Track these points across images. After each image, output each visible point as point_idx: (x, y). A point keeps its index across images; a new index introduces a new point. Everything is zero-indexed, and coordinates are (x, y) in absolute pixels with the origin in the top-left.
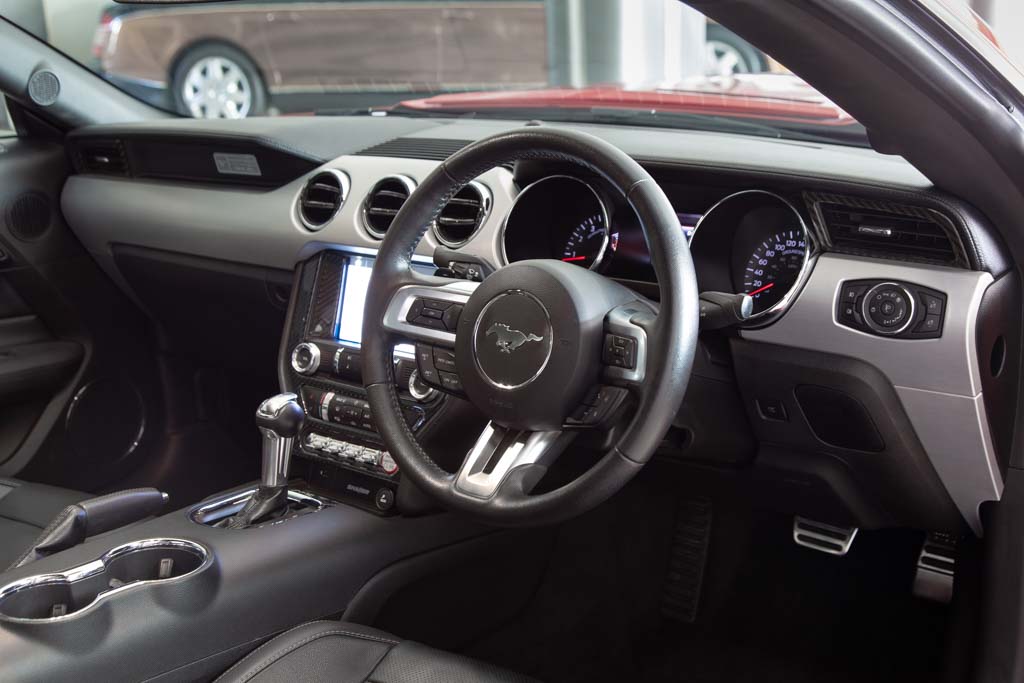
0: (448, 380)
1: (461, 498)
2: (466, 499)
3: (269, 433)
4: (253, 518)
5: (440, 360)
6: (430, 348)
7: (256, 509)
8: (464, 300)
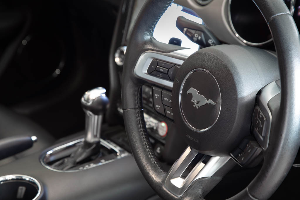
0: (169, 112)
1: (166, 192)
2: (170, 195)
3: (89, 113)
4: (78, 160)
5: (165, 99)
6: (160, 90)
7: (81, 155)
8: (181, 62)
